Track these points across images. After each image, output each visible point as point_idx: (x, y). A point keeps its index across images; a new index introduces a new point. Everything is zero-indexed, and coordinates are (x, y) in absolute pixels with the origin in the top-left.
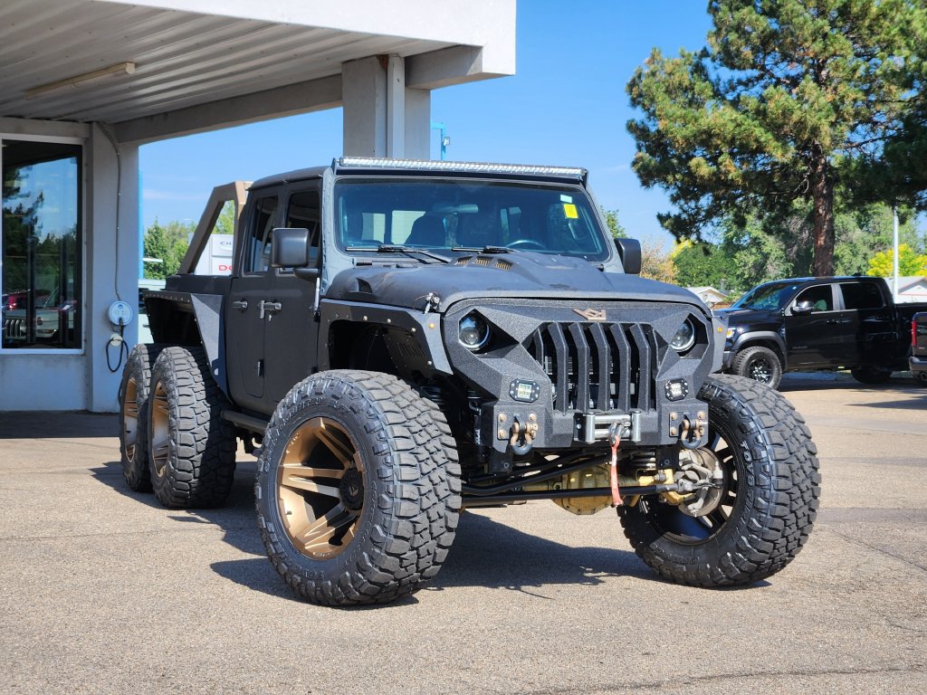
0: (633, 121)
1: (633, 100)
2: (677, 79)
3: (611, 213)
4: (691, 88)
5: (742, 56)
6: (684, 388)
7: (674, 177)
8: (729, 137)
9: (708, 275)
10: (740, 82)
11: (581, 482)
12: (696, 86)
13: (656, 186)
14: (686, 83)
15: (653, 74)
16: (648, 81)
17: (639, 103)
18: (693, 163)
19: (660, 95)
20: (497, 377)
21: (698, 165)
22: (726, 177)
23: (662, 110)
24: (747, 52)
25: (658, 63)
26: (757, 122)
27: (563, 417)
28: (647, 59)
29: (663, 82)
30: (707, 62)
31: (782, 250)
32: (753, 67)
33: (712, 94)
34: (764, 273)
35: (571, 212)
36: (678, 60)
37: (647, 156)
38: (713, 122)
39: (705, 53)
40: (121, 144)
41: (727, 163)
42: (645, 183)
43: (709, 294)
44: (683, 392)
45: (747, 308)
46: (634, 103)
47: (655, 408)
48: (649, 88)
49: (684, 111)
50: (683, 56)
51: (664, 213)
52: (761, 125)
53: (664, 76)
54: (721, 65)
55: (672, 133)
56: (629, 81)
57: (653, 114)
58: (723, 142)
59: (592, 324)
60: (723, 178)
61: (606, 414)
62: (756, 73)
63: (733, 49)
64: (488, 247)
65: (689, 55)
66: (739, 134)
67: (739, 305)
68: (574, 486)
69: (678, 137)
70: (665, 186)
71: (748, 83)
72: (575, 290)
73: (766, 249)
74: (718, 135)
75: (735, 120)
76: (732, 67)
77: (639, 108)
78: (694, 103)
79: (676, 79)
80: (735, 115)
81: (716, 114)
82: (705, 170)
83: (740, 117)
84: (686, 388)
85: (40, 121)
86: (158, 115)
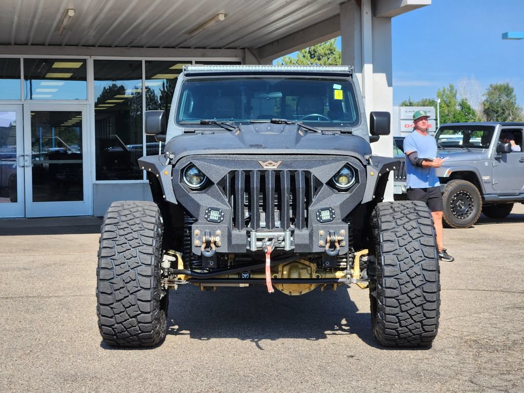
6: (332, 214)
11: (289, 273)
20: (198, 206)
27: (239, 233)
35: (338, 95)
40: (262, 60)
44: (331, 216)
47: (307, 227)
59: (266, 171)
61: (270, 232)
64: (274, 119)
68: (285, 277)
72: (265, 148)
84: (334, 214)
85: (215, 50)
86: (275, 41)
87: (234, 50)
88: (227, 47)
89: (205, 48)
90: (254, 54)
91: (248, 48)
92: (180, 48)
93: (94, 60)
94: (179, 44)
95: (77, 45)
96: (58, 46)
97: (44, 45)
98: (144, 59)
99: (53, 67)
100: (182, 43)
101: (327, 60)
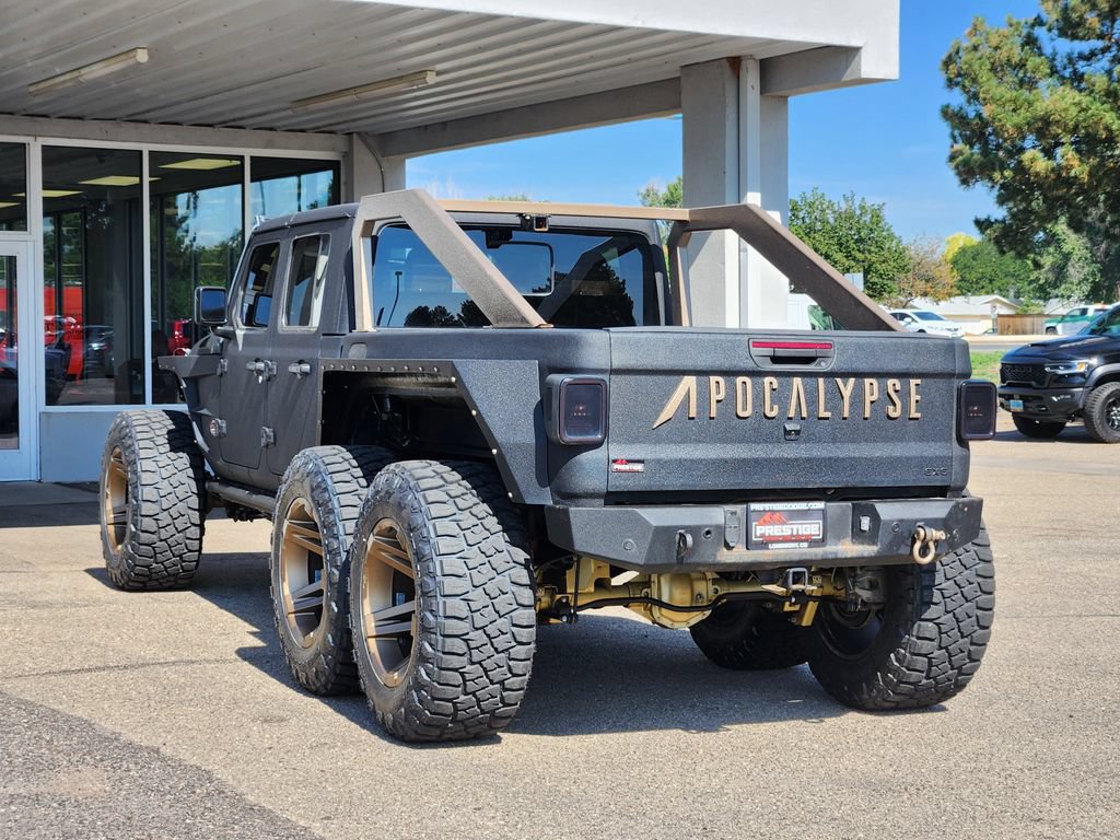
0: (948, 106)
1: (950, 80)
2: (1006, 54)
3: (876, 207)
4: (1022, 65)
5: (1087, 25)
7: (1002, 174)
8: (1071, 124)
9: (991, 281)
10: (1082, 57)
12: (1029, 63)
13: (979, 185)
14: (1016, 59)
15: (975, 48)
16: (970, 56)
17: (957, 84)
18: (1026, 157)
19: (984, 75)
21: (1033, 160)
22: (1068, 173)
23: (987, 92)
24: (1092, 19)
25: (981, 35)
26: (1107, 106)
28: (967, 31)
29: (989, 58)
30: (1040, 32)
31: (1087, 248)
32: (1101, 37)
33: (1049, 71)
34: (1065, 277)
36: (1006, 30)
37: (967, 149)
38: (1051, 107)
39: (1039, 22)
40: (385, 158)
41: (1069, 156)
42: (965, 182)
43: (998, 305)
45: (1101, 335)
46: (951, 83)
48: (970, 65)
49: (1015, 94)
50: (1011, 25)
51: (983, 217)
52: (1112, 109)
53: (989, 51)
54: (1060, 36)
55: (1000, 120)
56: (944, 57)
57: (975, 96)
58: (1064, 131)
60: (1064, 174)
62: (1100, 44)
63: (1074, 16)
65: (1019, 24)
66: (1084, 120)
67: (1089, 331)
69: (1008, 126)
70: (990, 185)
71: (1089, 57)
73: (1066, 248)
74: (1058, 122)
75: (1079, 103)
76: (1074, 37)
77: (957, 90)
78: (1028, 83)
79: (1003, 55)
80: (1078, 97)
81: (1056, 97)
82: (1041, 165)
83: (1085, 100)
87: (329, 135)
89: (271, 129)
90: (368, 146)
91: (358, 133)
92: (224, 126)
93: (43, 146)
95: (11, 113)
98: (146, 148)
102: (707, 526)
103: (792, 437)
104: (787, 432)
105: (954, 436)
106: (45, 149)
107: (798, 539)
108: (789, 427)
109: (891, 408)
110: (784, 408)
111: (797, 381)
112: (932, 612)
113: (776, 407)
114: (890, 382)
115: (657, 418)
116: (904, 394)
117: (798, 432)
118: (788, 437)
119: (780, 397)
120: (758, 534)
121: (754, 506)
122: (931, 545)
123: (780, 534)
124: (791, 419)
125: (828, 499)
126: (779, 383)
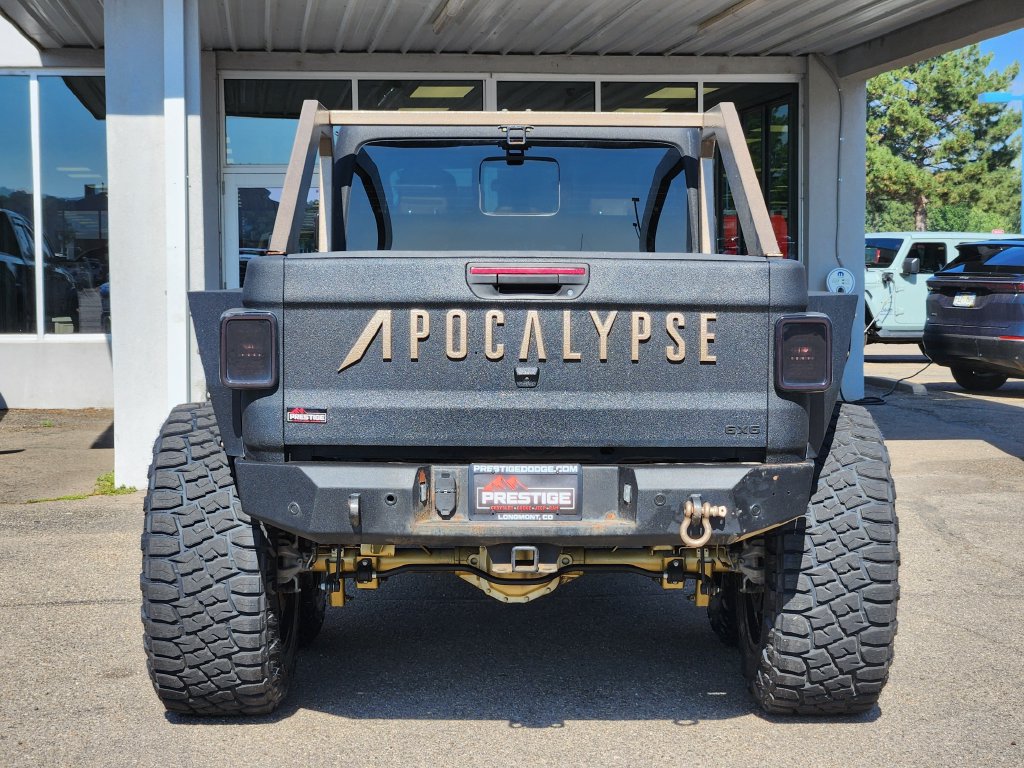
40: (843, 79)
85: (746, 58)
86: (876, 39)
87: (784, 58)
88: (771, 52)
89: (724, 54)
90: (826, 67)
91: (815, 54)
92: (673, 54)
93: (498, 82)
94: (674, 47)
95: (465, 52)
96: (428, 55)
97: (398, 51)
98: (598, 79)
99: (413, 96)
100: (679, 45)
101: (928, 71)
102: (390, 490)
103: (527, 384)
104: (519, 378)
105: (771, 384)
106: (500, 83)
107: (540, 510)
108: (521, 371)
109: (670, 349)
110: (513, 346)
111: (533, 314)
112: (797, 602)
113: (500, 347)
114: (671, 316)
115: (343, 360)
116: (690, 332)
117: (534, 378)
118: (520, 383)
119: (507, 334)
120: (484, 502)
121: (477, 467)
122: (707, 524)
123: (515, 502)
124: (522, 360)
125: (583, 462)
126: (505, 318)
